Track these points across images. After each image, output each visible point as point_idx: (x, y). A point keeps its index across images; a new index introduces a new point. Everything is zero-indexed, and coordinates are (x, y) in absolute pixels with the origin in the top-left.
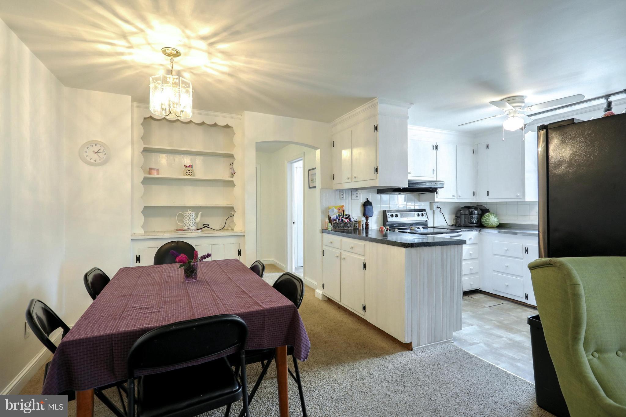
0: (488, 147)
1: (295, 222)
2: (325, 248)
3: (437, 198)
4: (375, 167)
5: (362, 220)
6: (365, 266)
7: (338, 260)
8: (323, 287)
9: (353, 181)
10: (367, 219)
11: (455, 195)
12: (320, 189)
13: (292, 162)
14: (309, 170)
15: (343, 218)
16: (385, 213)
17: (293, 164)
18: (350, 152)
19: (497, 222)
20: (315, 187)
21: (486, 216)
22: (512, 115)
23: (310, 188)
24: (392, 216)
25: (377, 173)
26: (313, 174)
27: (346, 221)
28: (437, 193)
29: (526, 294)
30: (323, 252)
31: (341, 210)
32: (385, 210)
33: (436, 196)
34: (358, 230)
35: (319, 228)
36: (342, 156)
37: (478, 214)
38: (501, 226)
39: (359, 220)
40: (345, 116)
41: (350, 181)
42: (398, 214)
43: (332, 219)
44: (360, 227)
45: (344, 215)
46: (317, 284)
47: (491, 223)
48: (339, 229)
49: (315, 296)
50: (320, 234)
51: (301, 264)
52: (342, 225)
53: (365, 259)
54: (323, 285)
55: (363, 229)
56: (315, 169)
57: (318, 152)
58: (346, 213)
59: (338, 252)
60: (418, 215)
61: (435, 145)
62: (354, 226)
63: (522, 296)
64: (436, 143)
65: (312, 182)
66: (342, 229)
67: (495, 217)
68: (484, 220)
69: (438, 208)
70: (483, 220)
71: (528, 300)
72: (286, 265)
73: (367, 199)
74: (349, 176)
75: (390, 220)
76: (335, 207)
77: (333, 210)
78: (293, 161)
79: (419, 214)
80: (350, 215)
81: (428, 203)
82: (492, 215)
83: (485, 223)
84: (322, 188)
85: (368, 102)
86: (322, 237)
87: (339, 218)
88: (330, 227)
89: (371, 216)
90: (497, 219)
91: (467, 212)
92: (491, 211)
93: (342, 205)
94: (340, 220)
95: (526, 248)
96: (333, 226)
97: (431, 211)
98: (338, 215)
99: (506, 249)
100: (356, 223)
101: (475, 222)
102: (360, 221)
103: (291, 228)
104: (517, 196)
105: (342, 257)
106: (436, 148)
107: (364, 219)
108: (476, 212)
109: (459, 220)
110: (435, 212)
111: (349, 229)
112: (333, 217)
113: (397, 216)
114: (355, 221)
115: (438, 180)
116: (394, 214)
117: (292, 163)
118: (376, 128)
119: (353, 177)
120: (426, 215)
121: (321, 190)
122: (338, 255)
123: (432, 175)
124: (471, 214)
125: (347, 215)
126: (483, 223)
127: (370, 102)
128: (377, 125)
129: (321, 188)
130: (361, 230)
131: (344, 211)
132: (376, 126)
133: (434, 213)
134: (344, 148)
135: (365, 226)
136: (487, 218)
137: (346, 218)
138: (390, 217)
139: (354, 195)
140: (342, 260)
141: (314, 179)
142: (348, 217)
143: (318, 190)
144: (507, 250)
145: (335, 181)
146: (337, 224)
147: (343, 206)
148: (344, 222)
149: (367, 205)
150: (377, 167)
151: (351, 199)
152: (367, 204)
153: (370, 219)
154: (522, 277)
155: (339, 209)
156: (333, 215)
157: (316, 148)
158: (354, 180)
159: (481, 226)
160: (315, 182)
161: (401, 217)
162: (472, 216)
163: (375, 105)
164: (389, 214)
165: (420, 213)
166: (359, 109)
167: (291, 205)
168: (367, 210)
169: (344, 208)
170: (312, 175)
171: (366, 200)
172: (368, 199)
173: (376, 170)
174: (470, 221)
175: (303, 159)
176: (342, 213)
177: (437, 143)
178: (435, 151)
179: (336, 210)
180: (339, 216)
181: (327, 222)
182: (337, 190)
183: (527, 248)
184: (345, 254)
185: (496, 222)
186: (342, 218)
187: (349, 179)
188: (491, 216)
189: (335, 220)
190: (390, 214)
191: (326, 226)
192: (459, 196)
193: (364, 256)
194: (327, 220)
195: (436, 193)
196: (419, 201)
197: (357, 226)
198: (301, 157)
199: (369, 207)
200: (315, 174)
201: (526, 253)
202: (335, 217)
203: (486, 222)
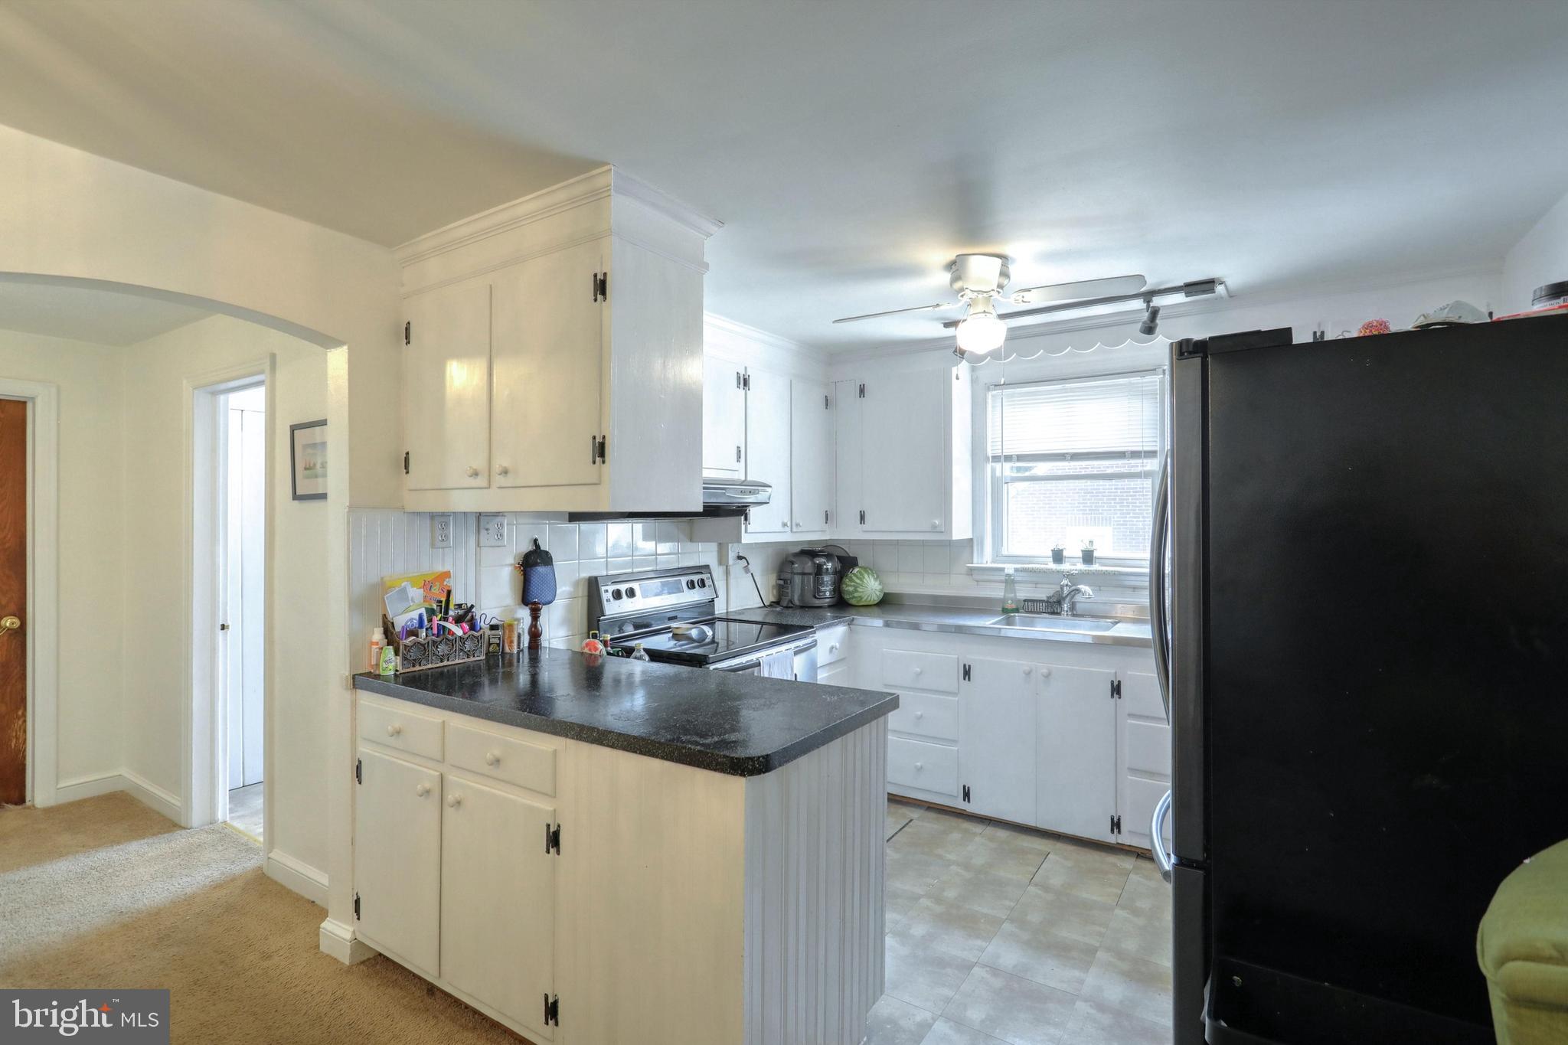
0: (862, 391)
1: (229, 623)
2: (365, 750)
3: (746, 532)
4: (594, 438)
5: (518, 620)
6: (554, 840)
7: (431, 807)
8: (357, 910)
9: (494, 485)
10: (535, 617)
11: (789, 524)
12: (347, 510)
13: (216, 389)
14: (293, 429)
15: (445, 619)
16: (593, 586)
17: (222, 397)
18: (485, 370)
19: (881, 591)
20: (323, 496)
21: (854, 578)
22: (981, 308)
23: (296, 497)
24: (617, 595)
25: (604, 462)
26: (314, 446)
27: (459, 632)
28: (746, 519)
29: (964, 787)
30: (359, 768)
31: (436, 590)
32: (596, 578)
33: (743, 527)
34: (503, 658)
35: (339, 668)
36: (448, 384)
37: (835, 572)
38: (887, 603)
39: (507, 621)
40: (462, 228)
41: (481, 481)
42: (635, 586)
43: (398, 629)
44: (510, 646)
45: (452, 606)
46: (327, 884)
47: (865, 598)
48: (430, 666)
49: (317, 947)
50: (347, 695)
51: (256, 771)
52: (442, 649)
53: (555, 810)
54: (357, 902)
55: (522, 650)
56: (323, 423)
57: (338, 360)
58: (457, 598)
59: (429, 776)
60: (691, 585)
61: (742, 373)
62: (490, 644)
63: (956, 795)
64: (746, 368)
65: (307, 477)
66: (441, 664)
67: (876, 579)
68: (851, 589)
69: (740, 558)
70: (848, 587)
71: (969, 801)
72: (187, 800)
73: (536, 541)
74: (479, 463)
75: (613, 609)
76: (413, 581)
77: (403, 591)
78: (223, 386)
79: (692, 582)
80: (472, 606)
81: (714, 546)
82: (868, 575)
83: (854, 597)
84: (353, 508)
85: (567, 179)
86: (354, 705)
87: (430, 620)
88: (390, 663)
89: (550, 602)
90: (880, 584)
91: (809, 567)
92: (860, 562)
93: (440, 568)
94: (435, 631)
95: (965, 666)
96: (405, 658)
97: (722, 569)
98: (423, 611)
99: (918, 670)
100: (494, 632)
101: (828, 594)
102: (511, 626)
103: (213, 650)
104: (934, 526)
105: (450, 798)
106: (746, 383)
107: (524, 614)
108: (829, 565)
109: (789, 591)
110: (732, 570)
111: (472, 659)
112: (402, 621)
113: (631, 593)
114: (493, 627)
115: (749, 478)
116: (623, 587)
117: (215, 394)
118: (601, 287)
119: (497, 467)
120: (711, 583)
121: (349, 512)
122: (427, 785)
123: (735, 465)
124: (819, 570)
125: (460, 606)
126: (846, 597)
127: (578, 182)
128: (605, 274)
129: (350, 507)
130: (515, 657)
131: (449, 593)
132: (598, 277)
133: (727, 573)
134: (460, 354)
135: (526, 640)
136: (858, 581)
137: (458, 620)
138: (612, 599)
139: (487, 530)
140: (449, 812)
141: (318, 466)
142: (466, 616)
143: (335, 511)
144: (921, 673)
145: (413, 480)
146: (423, 647)
147: (447, 575)
148: (450, 637)
149: (536, 564)
150: (604, 437)
151: (478, 545)
152: (534, 561)
153: (544, 611)
154: (954, 742)
155: (427, 586)
156: (406, 611)
157: (328, 341)
158: (500, 480)
159: (842, 604)
160: (325, 476)
161: (645, 596)
162: (823, 579)
163: (598, 197)
164: (607, 591)
165: (696, 578)
166: (527, 204)
167: (213, 555)
168: (535, 580)
169: (450, 583)
170: (306, 447)
171: (531, 547)
172: (540, 542)
173: (600, 450)
174: (817, 593)
175: (268, 382)
176: (441, 602)
177: (748, 369)
178: (741, 392)
179: (416, 593)
180: (431, 612)
181: (377, 643)
182: (419, 513)
183: (969, 666)
184: (460, 784)
185: (878, 593)
186: (442, 623)
187: (476, 474)
188: (866, 576)
189: (413, 633)
190: (612, 588)
191: (374, 662)
192: (798, 525)
193: (553, 795)
194: (378, 635)
195: (743, 518)
196: (691, 541)
197: (498, 645)
198: (261, 372)
199: (541, 569)
200: (324, 444)
201: (964, 679)
202: (411, 620)
203: (856, 595)
